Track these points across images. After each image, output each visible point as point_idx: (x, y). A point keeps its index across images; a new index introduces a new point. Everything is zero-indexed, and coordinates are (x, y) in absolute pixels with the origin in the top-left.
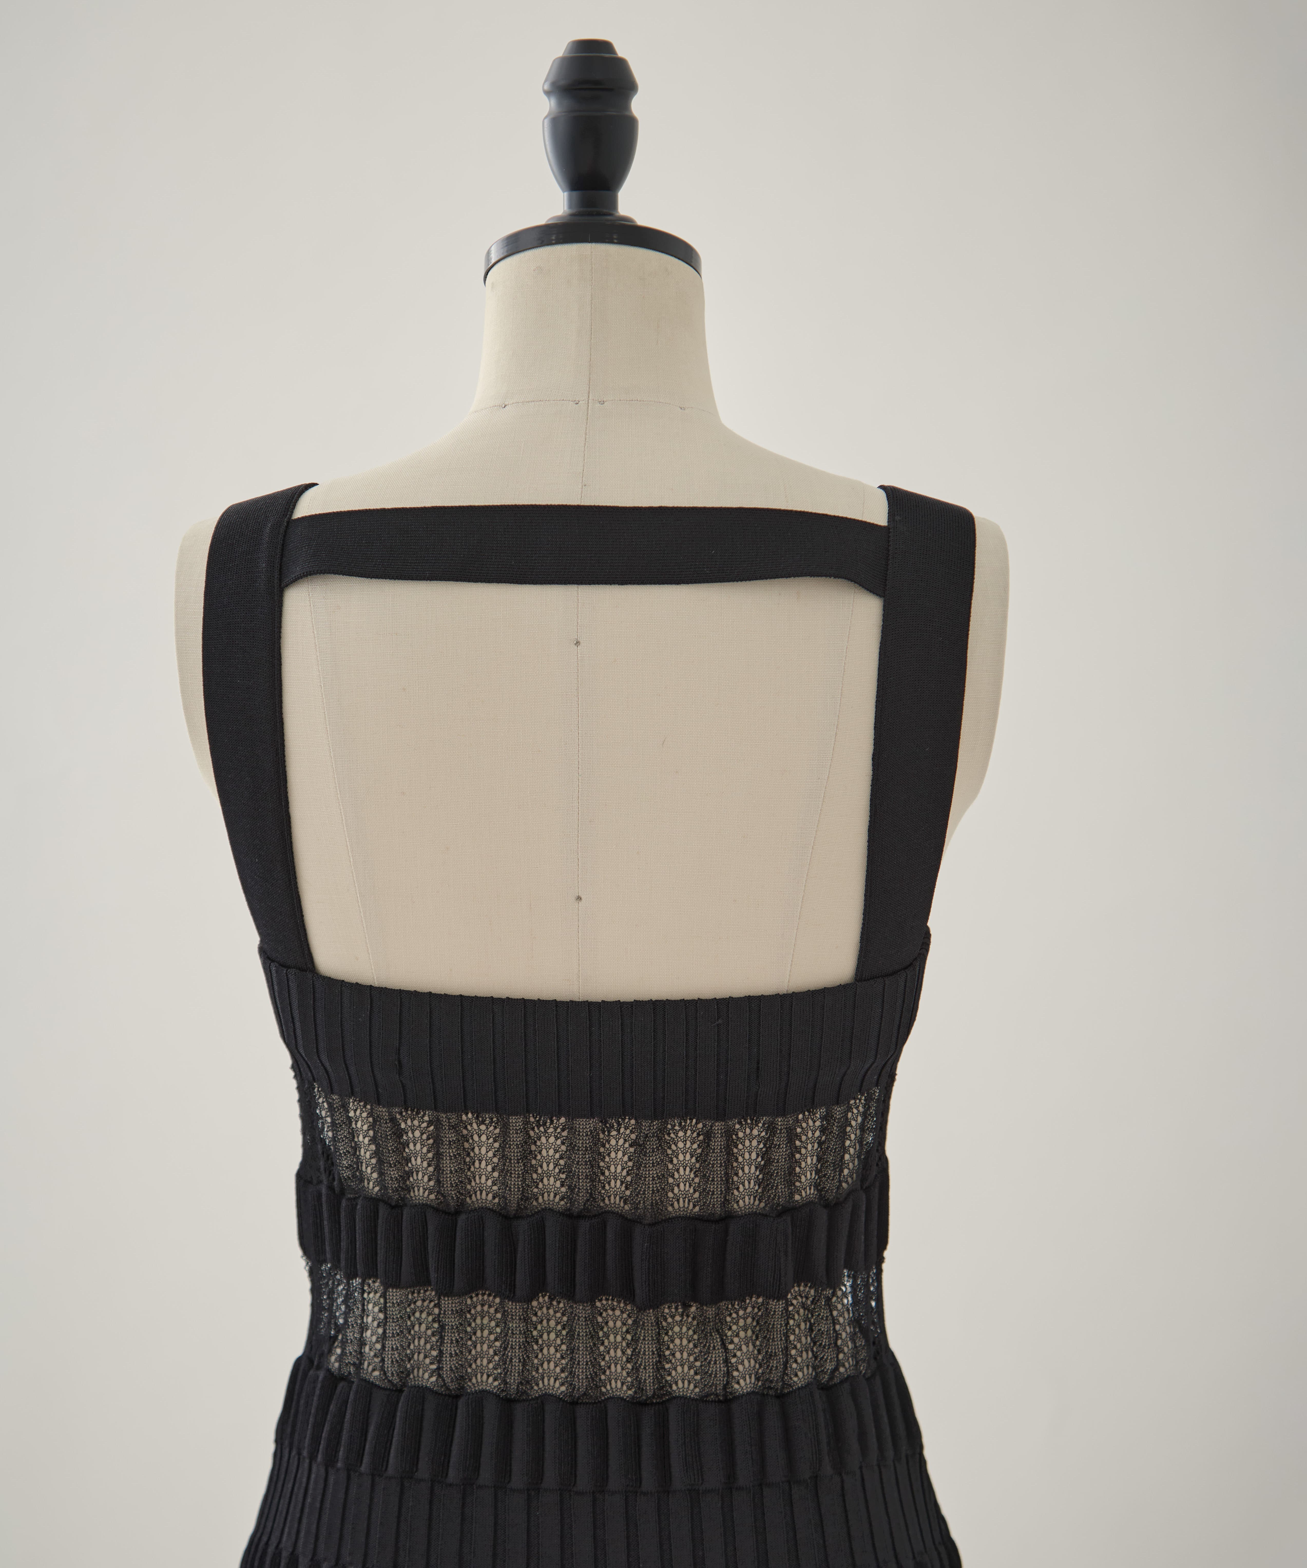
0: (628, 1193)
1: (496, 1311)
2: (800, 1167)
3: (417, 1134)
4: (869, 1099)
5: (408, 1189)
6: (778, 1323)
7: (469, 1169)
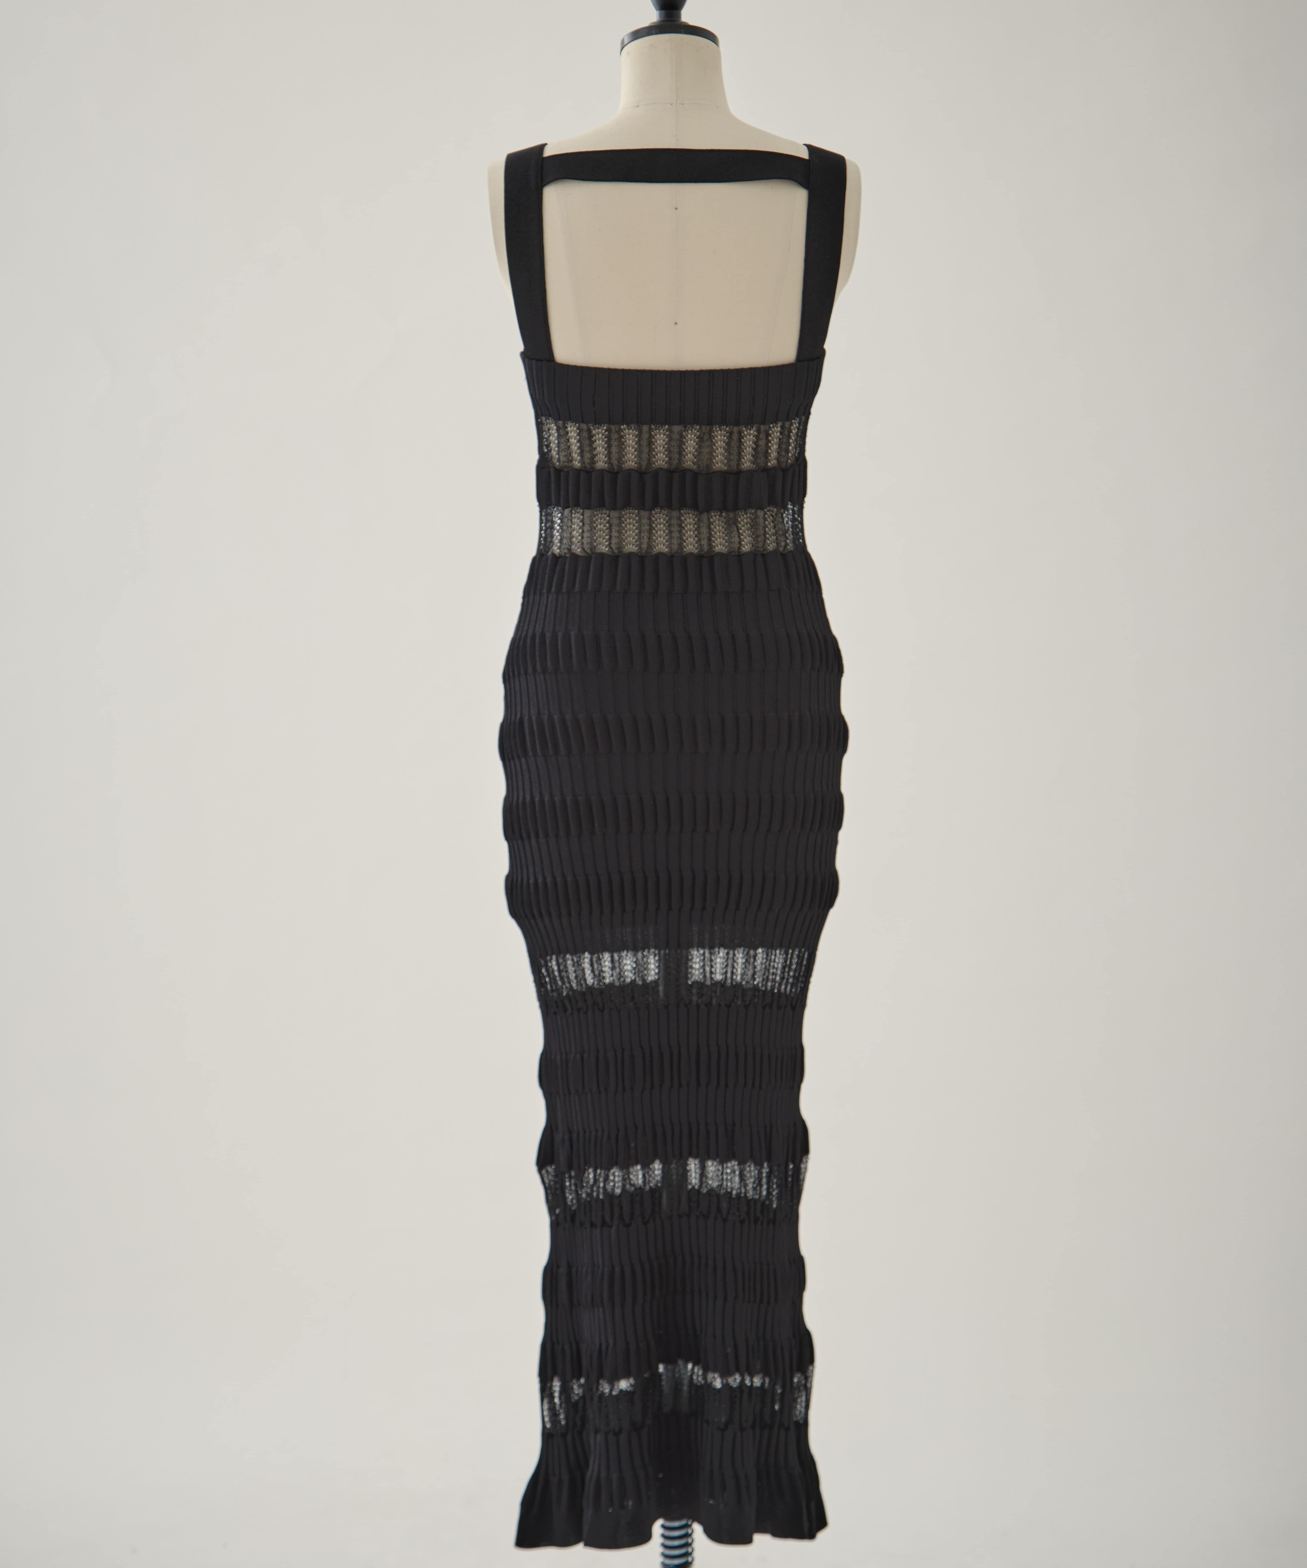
0: (695, 460)
1: (636, 516)
2: (771, 450)
3: (600, 435)
4: (800, 420)
5: (595, 463)
6: (761, 520)
7: (624, 451)
